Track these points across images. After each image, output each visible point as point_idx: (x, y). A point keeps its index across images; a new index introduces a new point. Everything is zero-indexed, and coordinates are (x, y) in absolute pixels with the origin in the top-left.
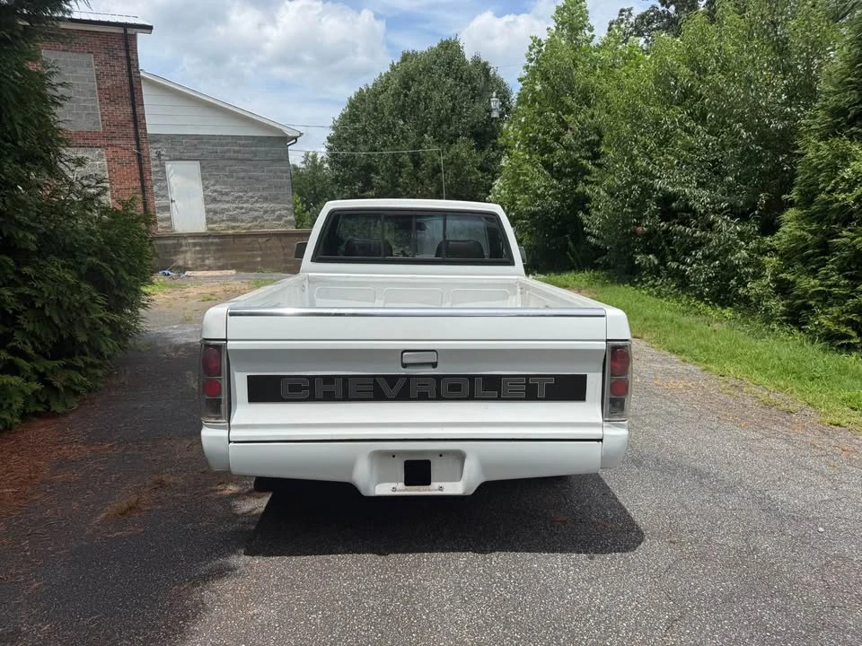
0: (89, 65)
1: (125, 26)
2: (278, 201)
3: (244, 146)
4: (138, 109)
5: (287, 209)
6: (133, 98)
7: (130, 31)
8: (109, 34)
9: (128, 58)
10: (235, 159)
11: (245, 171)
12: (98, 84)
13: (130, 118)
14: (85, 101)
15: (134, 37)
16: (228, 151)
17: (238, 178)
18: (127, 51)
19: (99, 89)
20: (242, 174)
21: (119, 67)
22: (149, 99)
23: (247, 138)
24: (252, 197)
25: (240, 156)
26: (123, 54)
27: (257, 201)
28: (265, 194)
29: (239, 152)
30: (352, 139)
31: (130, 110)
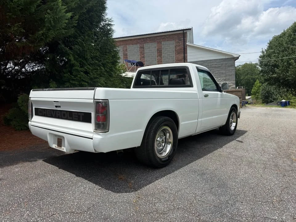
0: (173, 44)
1: (183, 30)
2: (230, 80)
3: (218, 62)
4: (186, 55)
5: (233, 83)
6: (184, 52)
7: (185, 31)
8: (179, 33)
9: (184, 40)
10: (215, 67)
11: (218, 71)
12: (175, 49)
13: (183, 58)
14: (171, 54)
15: (186, 33)
16: (213, 65)
17: (215, 73)
18: (184, 37)
19: (175, 50)
20: (217, 72)
21: (181, 43)
22: (189, 51)
23: (219, 59)
24: (220, 80)
25: (217, 66)
26: (183, 39)
27: (221, 81)
28: (225, 78)
29: (216, 64)
30: (269, 56)
31: (183, 55)
